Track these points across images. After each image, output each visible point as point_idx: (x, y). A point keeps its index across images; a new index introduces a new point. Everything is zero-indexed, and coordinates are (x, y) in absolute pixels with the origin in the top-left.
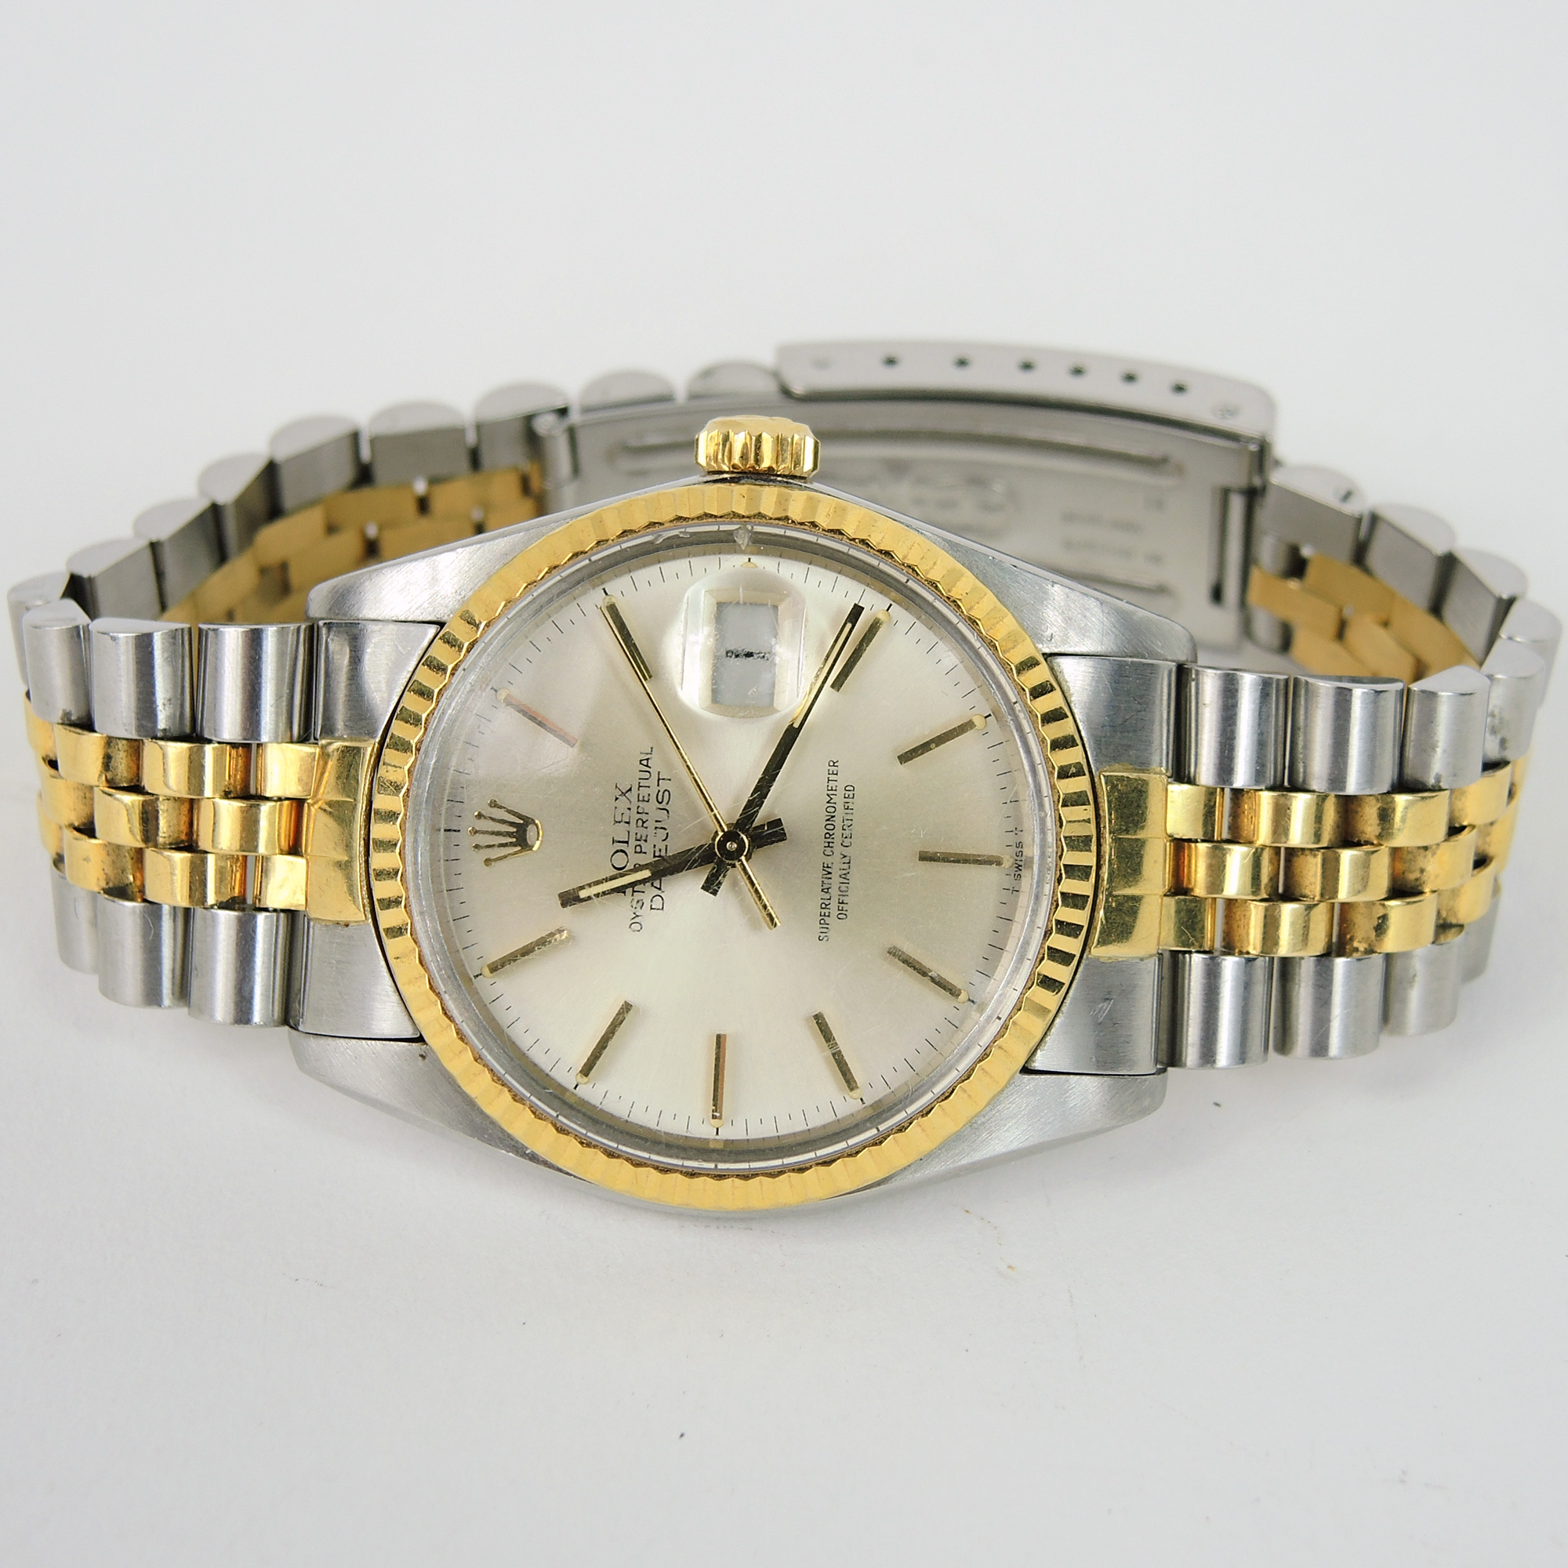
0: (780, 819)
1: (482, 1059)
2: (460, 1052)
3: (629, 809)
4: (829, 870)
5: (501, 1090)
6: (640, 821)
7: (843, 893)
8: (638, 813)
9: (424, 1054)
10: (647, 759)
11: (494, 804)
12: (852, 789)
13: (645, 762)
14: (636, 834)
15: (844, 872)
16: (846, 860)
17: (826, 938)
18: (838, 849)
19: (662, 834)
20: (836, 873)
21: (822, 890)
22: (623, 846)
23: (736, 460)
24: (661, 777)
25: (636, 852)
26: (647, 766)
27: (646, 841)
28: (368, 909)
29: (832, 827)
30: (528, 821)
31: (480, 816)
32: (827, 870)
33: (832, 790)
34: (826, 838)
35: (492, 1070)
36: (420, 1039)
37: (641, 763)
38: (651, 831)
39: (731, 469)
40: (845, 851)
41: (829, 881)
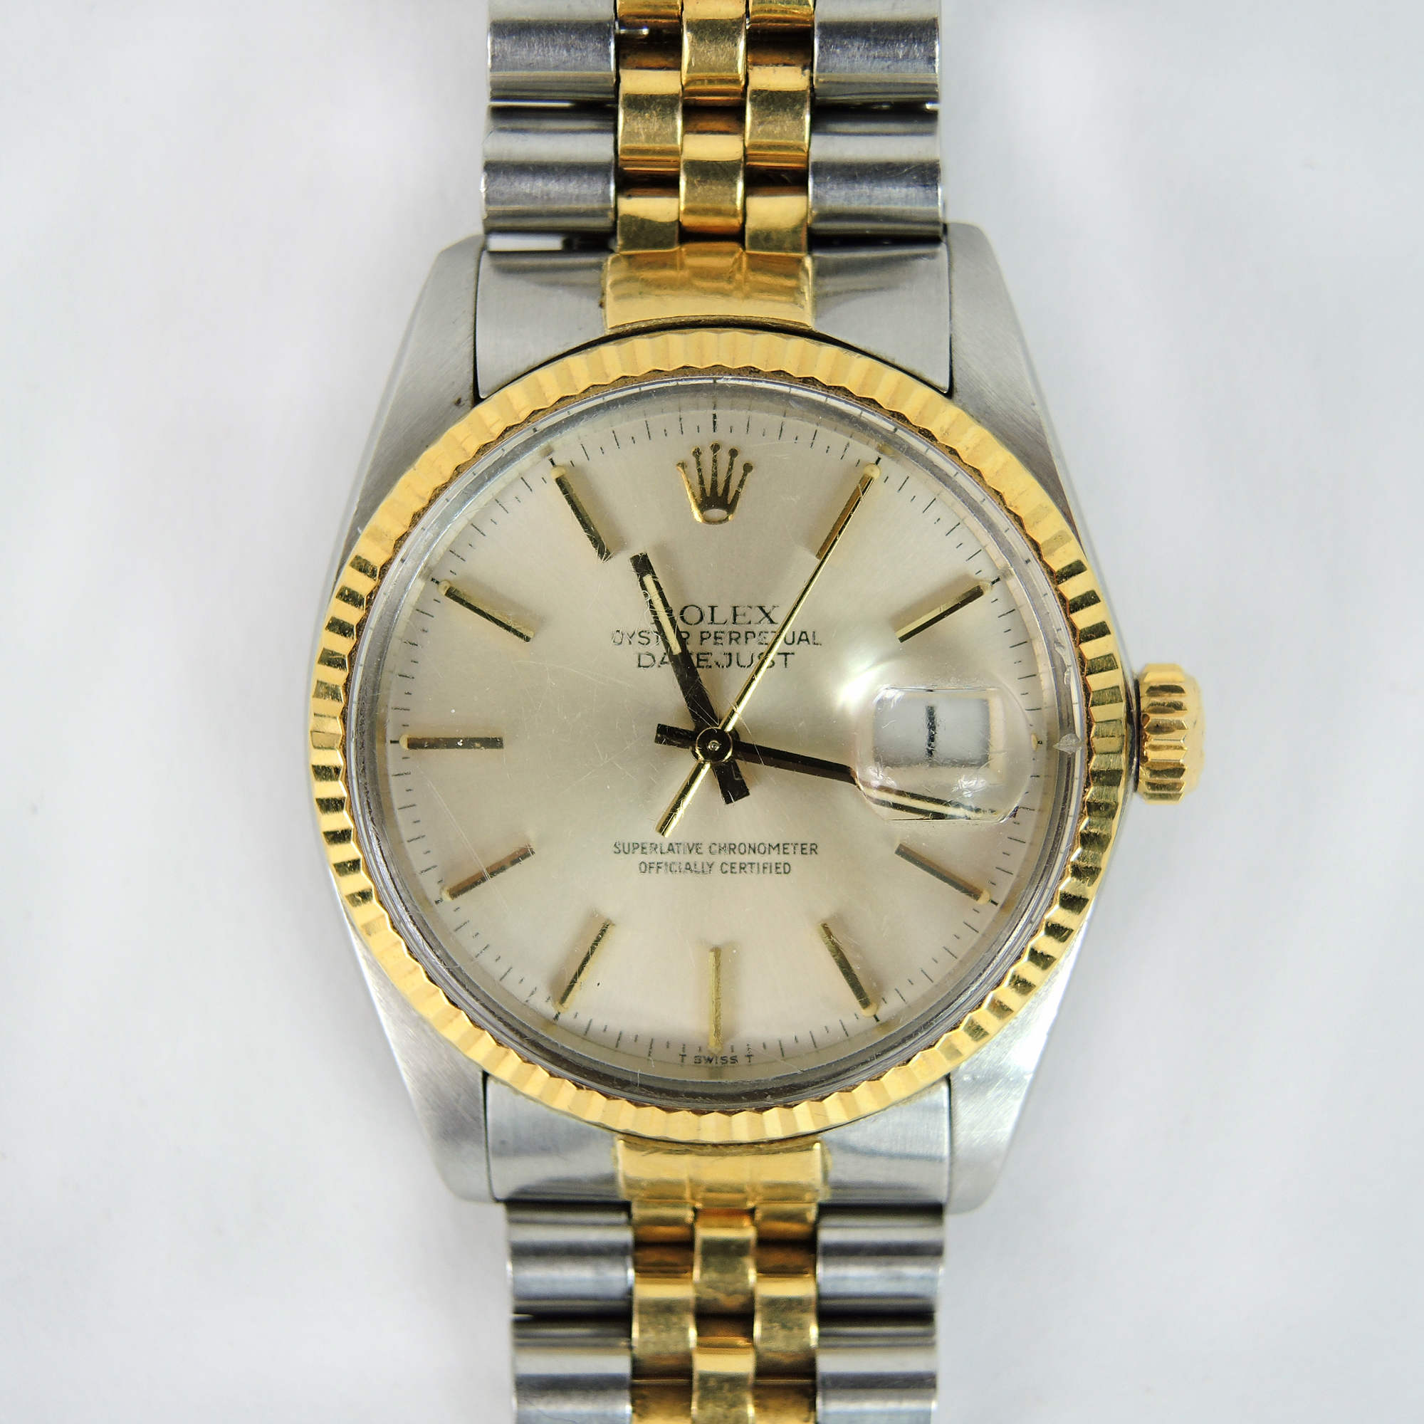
0: (748, 794)
1: (457, 476)
2: (464, 449)
3: (750, 623)
4: (694, 851)
5: (424, 499)
6: (737, 635)
7: (670, 867)
8: (747, 633)
9: (462, 403)
10: (807, 640)
11: (748, 468)
12: (787, 871)
13: (804, 637)
14: (722, 632)
15: (693, 868)
16: (706, 868)
17: (617, 851)
18: (718, 859)
19: (725, 660)
20: (693, 858)
21: (671, 844)
22: (708, 617)
23: (1154, 718)
24: (788, 656)
25: (702, 633)
26: (800, 640)
27: (715, 644)
28: (620, 330)
29: (742, 851)
30: (730, 507)
31: (734, 453)
32: (695, 848)
33: (784, 849)
34: (730, 844)
35: (446, 487)
36: (477, 400)
37: (802, 633)
38: (728, 648)
39: (1142, 714)
40: (716, 868)
41: (681, 852)
